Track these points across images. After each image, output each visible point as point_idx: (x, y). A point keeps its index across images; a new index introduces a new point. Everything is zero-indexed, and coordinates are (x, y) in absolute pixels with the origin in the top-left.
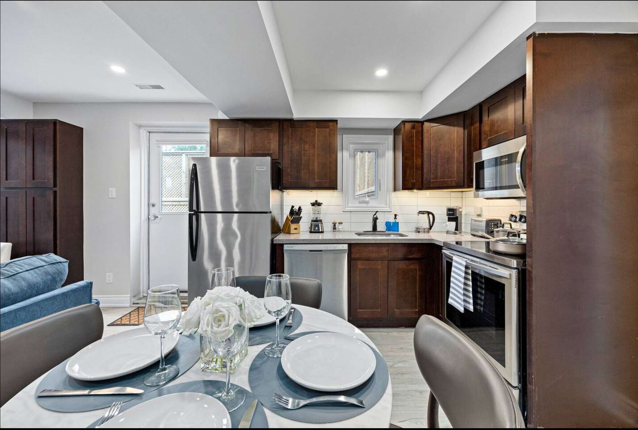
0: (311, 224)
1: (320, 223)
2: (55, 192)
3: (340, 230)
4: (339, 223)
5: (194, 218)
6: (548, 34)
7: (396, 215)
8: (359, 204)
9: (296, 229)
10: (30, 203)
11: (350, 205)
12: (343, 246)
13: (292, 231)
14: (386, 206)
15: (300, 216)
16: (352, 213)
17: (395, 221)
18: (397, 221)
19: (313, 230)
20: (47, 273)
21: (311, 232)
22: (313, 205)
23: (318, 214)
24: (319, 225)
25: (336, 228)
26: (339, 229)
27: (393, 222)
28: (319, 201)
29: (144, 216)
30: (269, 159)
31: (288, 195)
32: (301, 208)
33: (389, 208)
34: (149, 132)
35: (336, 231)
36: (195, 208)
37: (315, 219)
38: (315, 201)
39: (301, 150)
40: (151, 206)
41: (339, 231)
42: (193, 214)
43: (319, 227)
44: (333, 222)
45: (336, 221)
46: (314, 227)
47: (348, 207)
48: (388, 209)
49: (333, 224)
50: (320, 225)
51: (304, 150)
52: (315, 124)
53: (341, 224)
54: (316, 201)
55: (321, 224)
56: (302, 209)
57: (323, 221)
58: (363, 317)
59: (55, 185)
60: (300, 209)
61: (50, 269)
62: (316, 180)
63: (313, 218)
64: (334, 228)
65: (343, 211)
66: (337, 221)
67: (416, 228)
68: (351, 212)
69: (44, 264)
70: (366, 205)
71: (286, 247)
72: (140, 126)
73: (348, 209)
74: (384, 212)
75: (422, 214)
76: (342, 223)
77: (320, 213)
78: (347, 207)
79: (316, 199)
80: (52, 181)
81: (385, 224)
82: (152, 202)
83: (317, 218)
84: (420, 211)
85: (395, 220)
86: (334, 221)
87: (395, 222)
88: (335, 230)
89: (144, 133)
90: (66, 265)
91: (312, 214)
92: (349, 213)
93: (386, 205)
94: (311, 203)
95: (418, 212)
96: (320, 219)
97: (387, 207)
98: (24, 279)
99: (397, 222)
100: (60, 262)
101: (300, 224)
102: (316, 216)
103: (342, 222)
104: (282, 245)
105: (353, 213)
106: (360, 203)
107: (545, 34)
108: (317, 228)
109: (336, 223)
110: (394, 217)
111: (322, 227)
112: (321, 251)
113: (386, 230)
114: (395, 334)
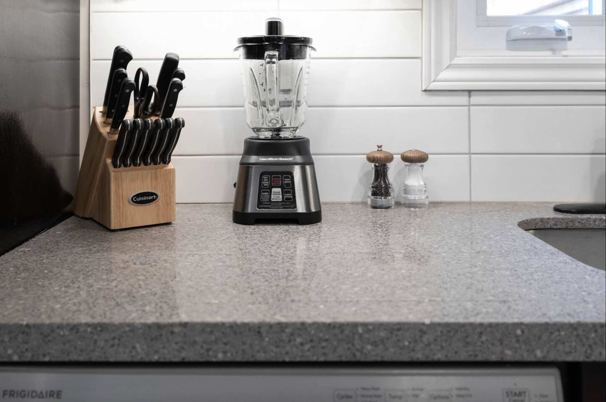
1: (298, 159)
3: (411, 197)
4: (406, 159)
15: (174, 117)
16: (475, 99)
19: (251, 208)
23: (287, 104)
24: (291, 175)
26: (406, 190)
32: (181, 67)
41: (410, 205)
46: (261, 188)
50: (297, 172)
55: (303, 166)
56: (182, 76)
57: (313, 149)
63: (257, 130)
68: (470, 92)
70: (547, 53)
77: (299, 104)
79: (274, 16)
83: (279, 130)
88: (381, 201)
91: (248, 106)
92: (463, 99)
96: (299, 133)
103: (425, 150)
108: (277, 194)
109: (390, 159)
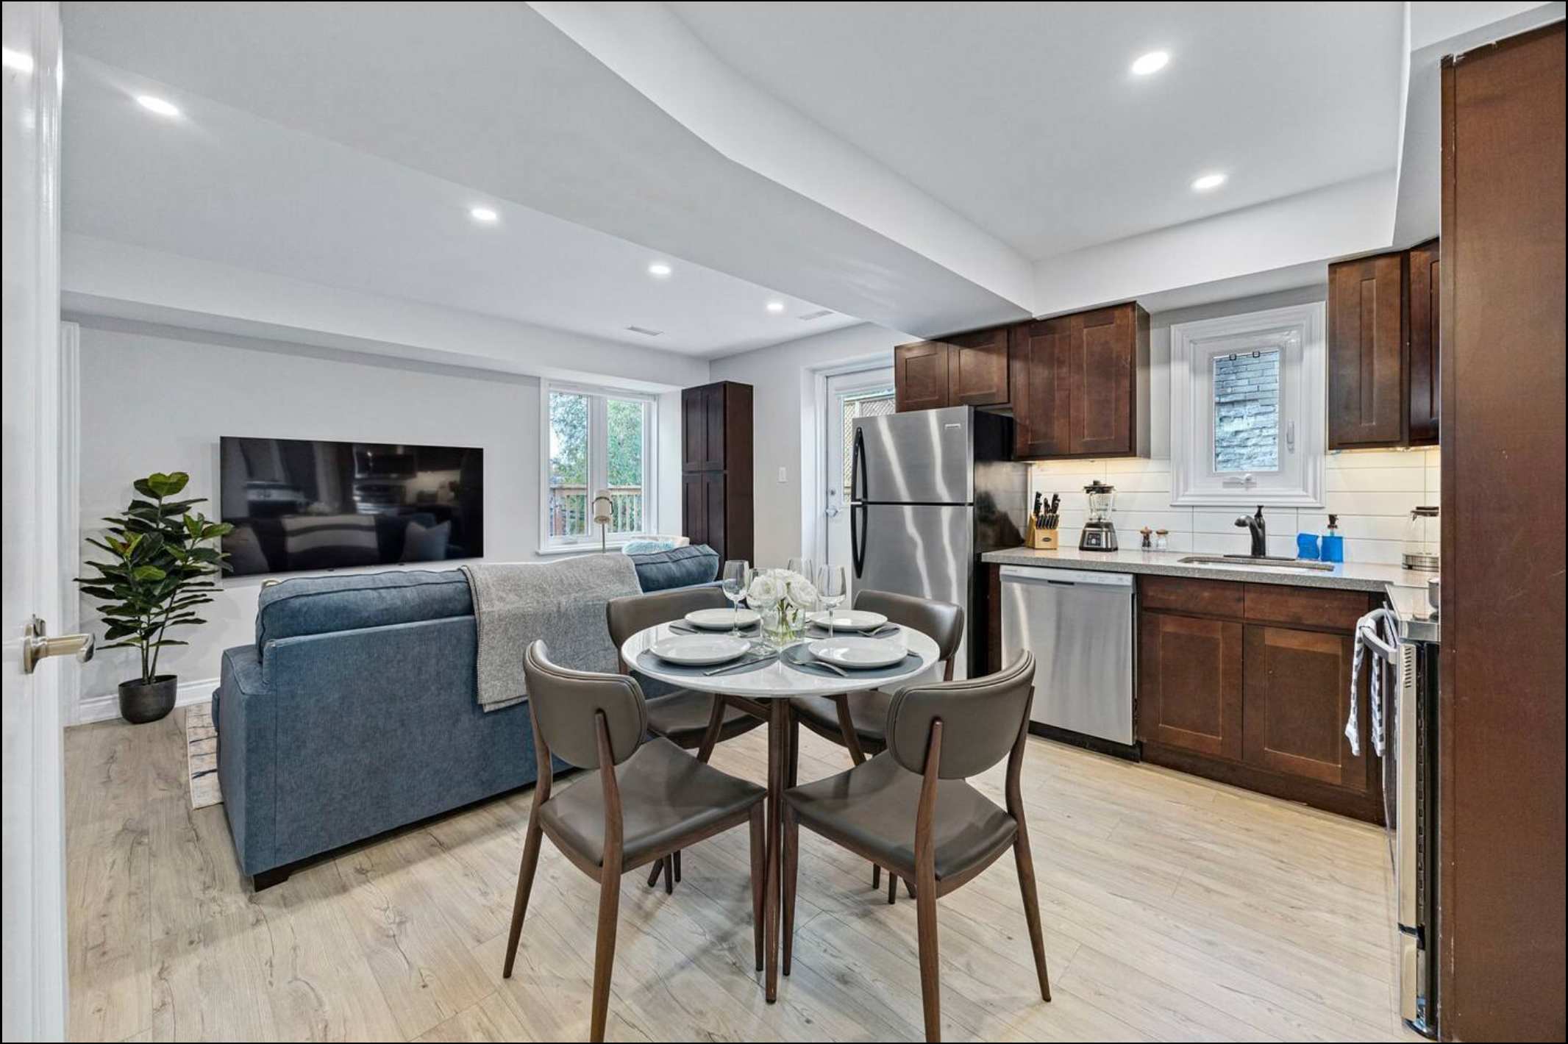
0: (1084, 532)
1: (1106, 529)
2: (725, 476)
3: (1160, 547)
4: (1158, 533)
5: (859, 512)
6: (1499, 43)
7: (1332, 519)
8: (1225, 490)
9: (1047, 540)
10: (705, 486)
11: (1192, 491)
12: (1121, 579)
13: (1039, 543)
14: (1305, 494)
15: (1058, 514)
16: (1196, 509)
17: (1332, 533)
18: (1337, 533)
19: (1085, 546)
20: (700, 564)
21: (1082, 548)
22: (1089, 490)
23: (1102, 510)
24: (1102, 535)
25: (1149, 543)
26: (1155, 544)
27: (1323, 537)
28: (1104, 482)
29: (821, 510)
30: (965, 409)
31: (1042, 470)
32: (1059, 498)
33: (1316, 498)
34: (827, 377)
35: (1149, 551)
36: (859, 495)
37: (1095, 521)
38: (1092, 483)
39: (1053, 378)
40: (829, 494)
41: (1158, 550)
42: (858, 506)
43: (1099, 539)
44: (1143, 529)
45: (1149, 528)
46: (1090, 539)
47: (1187, 496)
48: (1312, 500)
49: (1142, 535)
50: (1105, 534)
51: (1059, 378)
52: (1080, 320)
53: (1162, 536)
54: (1095, 483)
55: (1107, 532)
56: (1059, 500)
58: (1175, 743)
59: (725, 467)
60: (1055, 498)
61: (703, 560)
62: (1087, 439)
63: (1091, 519)
64: (1146, 543)
65: (1171, 506)
66: (1154, 527)
67: (1404, 555)
68: (1193, 506)
69: (699, 554)
70: (1243, 489)
71: (1004, 570)
72: (814, 371)
73: (1182, 500)
74: (1297, 508)
75: (1425, 514)
76: (1165, 533)
77: (1108, 509)
78: (1183, 496)
79: (1097, 479)
80: (723, 464)
81: (1296, 538)
82: (831, 488)
83: (1099, 520)
84: (1418, 508)
85: (1329, 530)
86: (1146, 528)
87: (1332, 537)
88: (1146, 548)
89: (819, 379)
90: (717, 558)
91: (1087, 510)
92: (1190, 509)
93: (1305, 489)
94: (1086, 488)
95: (1415, 509)
96: (1108, 521)
97: (1307, 496)
98: (684, 566)
99: (1336, 535)
100: (711, 555)
101: (1057, 529)
102: (1095, 515)
103: (1168, 529)
104: (997, 566)
105: (1199, 509)
106: (1227, 484)
107: (1490, 45)
108: (1095, 541)
109: (1151, 532)
110: (1328, 523)
111: (1114, 540)
112: (1072, 584)
113: (1299, 556)
114: (1266, 806)
